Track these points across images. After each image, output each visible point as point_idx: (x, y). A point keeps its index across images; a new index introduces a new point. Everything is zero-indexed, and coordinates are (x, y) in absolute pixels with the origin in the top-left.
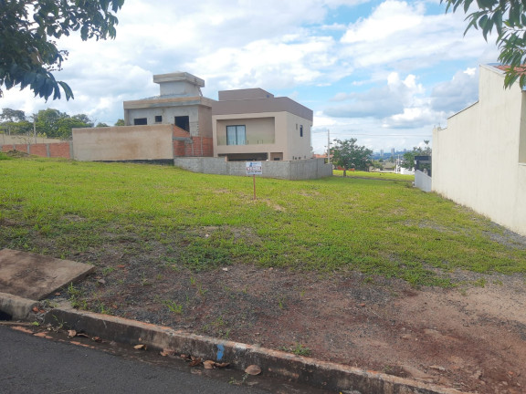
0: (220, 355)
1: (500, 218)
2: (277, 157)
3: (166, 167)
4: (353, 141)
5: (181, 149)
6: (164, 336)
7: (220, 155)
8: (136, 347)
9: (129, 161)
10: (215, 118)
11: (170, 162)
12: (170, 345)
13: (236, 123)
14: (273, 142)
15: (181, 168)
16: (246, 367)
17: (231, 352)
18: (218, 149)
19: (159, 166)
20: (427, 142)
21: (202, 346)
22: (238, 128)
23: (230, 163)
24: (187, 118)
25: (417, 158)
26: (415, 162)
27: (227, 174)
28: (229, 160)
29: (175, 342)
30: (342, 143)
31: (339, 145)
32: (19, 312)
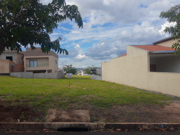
0: (162, 127)
2: (50, 71)
3: (7, 76)
4: (71, 65)
5: (12, 69)
6: (146, 125)
7: (27, 71)
8: (140, 130)
10: (25, 57)
11: (8, 74)
12: (148, 127)
13: (33, 59)
14: (48, 66)
15: (13, 77)
16: (170, 128)
17: (165, 125)
18: (26, 68)
20: (93, 66)
21: (157, 125)
22: (34, 61)
23: (34, 74)
24: (12, 57)
25: (91, 71)
26: (92, 72)
27: (33, 78)
28: (33, 73)
29: (149, 126)
30: (67, 66)
31: (66, 67)
32: (94, 127)
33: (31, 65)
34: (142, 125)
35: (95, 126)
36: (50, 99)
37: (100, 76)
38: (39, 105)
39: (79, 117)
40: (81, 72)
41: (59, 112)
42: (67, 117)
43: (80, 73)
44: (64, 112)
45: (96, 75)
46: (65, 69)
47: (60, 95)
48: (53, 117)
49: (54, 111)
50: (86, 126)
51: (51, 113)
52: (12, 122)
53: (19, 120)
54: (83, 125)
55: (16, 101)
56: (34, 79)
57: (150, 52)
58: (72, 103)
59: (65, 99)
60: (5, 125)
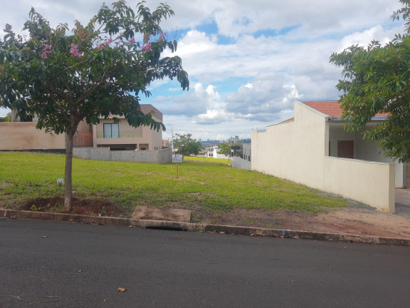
0: (283, 234)
1: (313, 184)
2: (144, 147)
4: (189, 135)
7: (99, 146)
8: (251, 235)
9: (26, 150)
11: (63, 152)
12: (263, 233)
13: (111, 122)
14: (141, 136)
16: (294, 237)
17: (287, 232)
18: (97, 141)
19: (53, 154)
22: (113, 125)
23: (113, 152)
25: (233, 148)
26: (232, 151)
27: (111, 160)
28: (111, 149)
29: (265, 232)
30: (181, 137)
31: (179, 138)
32: (191, 228)
33: (106, 134)
34: (255, 230)
35: (193, 226)
36: (139, 195)
37: (249, 160)
38: (123, 201)
39: (175, 217)
40: (212, 150)
41: (150, 209)
42: (160, 216)
43: (211, 153)
44: (156, 210)
45: (242, 157)
46: (176, 143)
47: (156, 190)
48: (142, 214)
49: (144, 209)
50: (181, 225)
51: (140, 211)
52: (92, 215)
53: (100, 215)
54: (178, 224)
55: (92, 194)
56: (112, 163)
57: (329, 119)
58: (172, 201)
59: (162, 197)
60: (85, 218)
